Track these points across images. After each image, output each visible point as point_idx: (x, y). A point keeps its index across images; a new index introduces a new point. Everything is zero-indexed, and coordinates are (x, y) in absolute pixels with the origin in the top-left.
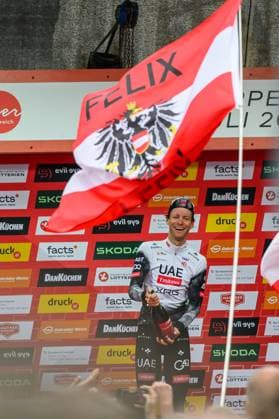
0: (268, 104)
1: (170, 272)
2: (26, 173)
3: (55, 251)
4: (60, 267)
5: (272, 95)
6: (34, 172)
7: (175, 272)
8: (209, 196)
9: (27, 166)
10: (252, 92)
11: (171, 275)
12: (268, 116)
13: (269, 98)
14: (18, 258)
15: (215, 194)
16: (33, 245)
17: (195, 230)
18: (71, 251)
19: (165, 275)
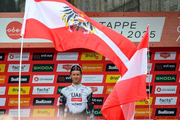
0: (131, 28)
1: (76, 96)
2: (29, 56)
3: (41, 90)
4: (42, 97)
5: (133, 24)
6: (32, 56)
7: (79, 96)
9: (29, 53)
10: (124, 23)
11: (77, 97)
12: (131, 33)
13: (132, 25)
14: (24, 93)
15: (110, 66)
16: (31, 88)
17: (101, 82)
18: (47, 90)
19: (74, 97)
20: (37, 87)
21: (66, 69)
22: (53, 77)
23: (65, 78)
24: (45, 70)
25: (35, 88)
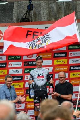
8: (54, 55)
11: (40, 76)
14: (4, 74)
15: (56, 54)
16: (8, 70)
17: (51, 64)
18: (18, 71)
19: (39, 76)
20: (12, 70)
21: (29, 57)
22: (21, 63)
23: (29, 64)
24: (16, 59)
25: (10, 70)
